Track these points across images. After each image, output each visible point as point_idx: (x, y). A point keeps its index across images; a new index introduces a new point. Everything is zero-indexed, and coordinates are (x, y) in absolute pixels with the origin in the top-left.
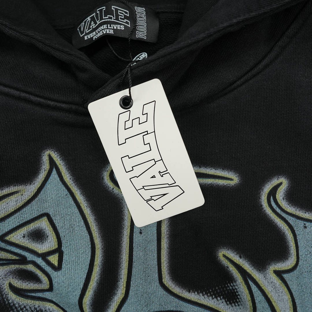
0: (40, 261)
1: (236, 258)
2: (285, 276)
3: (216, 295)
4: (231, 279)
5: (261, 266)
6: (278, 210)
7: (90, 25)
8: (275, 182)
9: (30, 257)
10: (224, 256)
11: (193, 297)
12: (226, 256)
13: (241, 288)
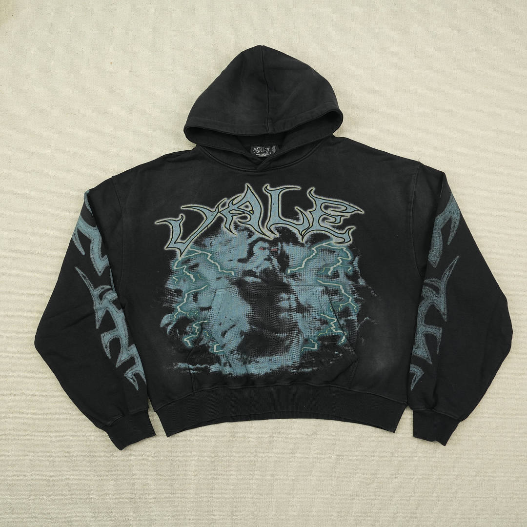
0: (248, 213)
1: (300, 209)
2: (312, 212)
3: (293, 219)
4: (298, 214)
5: (305, 210)
6: (312, 196)
8: (311, 188)
9: (246, 212)
11: (287, 220)
12: (297, 208)
13: (300, 215)
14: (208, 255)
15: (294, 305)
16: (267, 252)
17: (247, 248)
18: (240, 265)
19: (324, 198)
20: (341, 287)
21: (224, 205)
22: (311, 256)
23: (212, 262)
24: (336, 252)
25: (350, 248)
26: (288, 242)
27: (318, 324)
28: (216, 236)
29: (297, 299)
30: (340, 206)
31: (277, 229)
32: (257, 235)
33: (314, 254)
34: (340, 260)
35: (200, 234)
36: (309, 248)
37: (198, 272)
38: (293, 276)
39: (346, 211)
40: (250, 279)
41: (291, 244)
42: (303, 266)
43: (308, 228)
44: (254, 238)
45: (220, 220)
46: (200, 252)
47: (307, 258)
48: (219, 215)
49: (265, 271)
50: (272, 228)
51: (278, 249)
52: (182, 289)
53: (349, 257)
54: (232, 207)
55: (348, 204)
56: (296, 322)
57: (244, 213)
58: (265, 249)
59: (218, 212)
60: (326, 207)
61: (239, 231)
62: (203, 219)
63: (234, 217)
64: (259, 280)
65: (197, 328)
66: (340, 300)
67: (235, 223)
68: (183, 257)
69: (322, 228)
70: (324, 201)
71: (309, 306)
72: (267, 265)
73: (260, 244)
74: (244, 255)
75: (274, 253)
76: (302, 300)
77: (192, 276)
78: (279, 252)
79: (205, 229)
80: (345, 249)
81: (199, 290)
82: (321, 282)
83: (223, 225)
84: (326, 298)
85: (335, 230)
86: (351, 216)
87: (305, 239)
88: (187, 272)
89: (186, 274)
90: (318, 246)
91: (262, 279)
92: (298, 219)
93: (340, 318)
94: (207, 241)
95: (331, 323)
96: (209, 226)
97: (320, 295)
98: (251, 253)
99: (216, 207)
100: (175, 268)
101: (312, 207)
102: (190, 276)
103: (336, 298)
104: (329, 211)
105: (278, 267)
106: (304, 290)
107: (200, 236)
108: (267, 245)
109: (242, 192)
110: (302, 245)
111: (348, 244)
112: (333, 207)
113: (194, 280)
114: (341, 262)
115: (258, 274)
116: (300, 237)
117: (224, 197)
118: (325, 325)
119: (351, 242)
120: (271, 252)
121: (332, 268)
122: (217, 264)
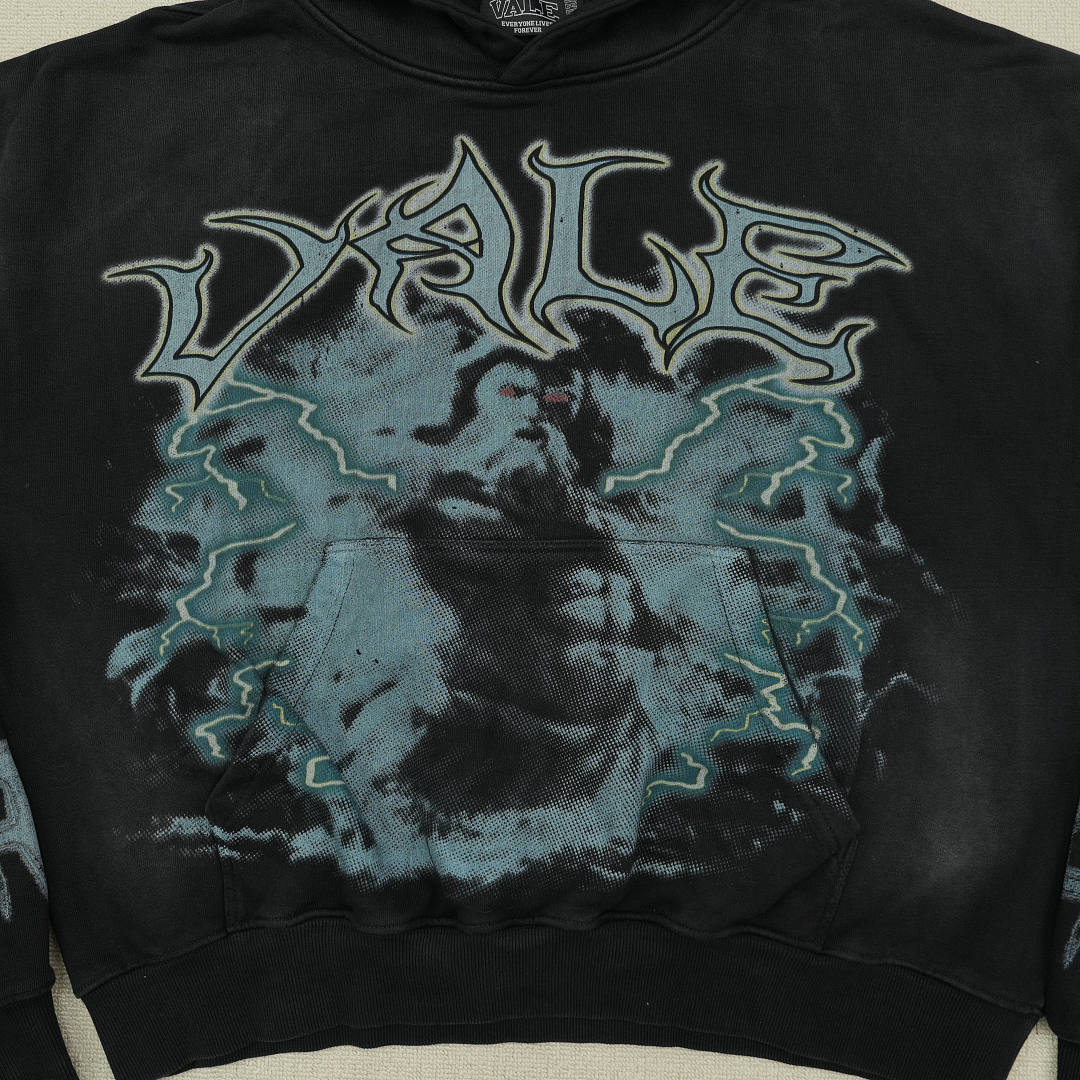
0: (462, 250)
1: (662, 242)
2: (707, 258)
3: (635, 282)
4: (653, 262)
5: (684, 247)
6: (710, 196)
7: (510, 9)
8: (709, 165)
9: (452, 246)
10: (649, 239)
11: (612, 283)
12: (651, 240)
13: (663, 269)
14: (300, 409)
15: (625, 615)
16: (529, 405)
17: (450, 387)
18: (423, 449)
19: (757, 205)
20: (810, 554)
21: (368, 217)
22: (699, 429)
23: (318, 435)
24: (796, 418)
25: (851, 402)
26: (610, 372)
27: (712, 691)
28: (334, 337)
29: (636, 595)
30: (817, 238)
31: (571, 318)
32: (493, 339)
33: (709, 421)
34: (810, 448)
35: (272, 324)
36: (693, 396)
37: (259, 473)
38: (625, 502)
39: (840, 260)
40: (457, 508)
41: (621, 377)
42: (666, 466)
43: (691, 320)
44: (480, 350)
45: (352, 275)
46: (271, 395)
47: (682, 437)
48: (349, 252)
49: (519, 480)
50: (553, 312)
51: (573, 397)
52: (198, 535)
53: (842, 439)
54: (399, 226)
55: (849, 230)
56: (630, 685)
57: (445, 250)
58: (519, 392)
59: (347, 242)
60: (765, 242)
61: (424, 320)
62: (285, 266)
63: (409, 266)
64: (494, 514)
65: (248, 688)
66: (803, 602)
67: (410, 287)
68: (205, 410)
69: (744, 322)
70: (757, 217)
71: (684, 622)
72: (527, 455)
73: (503, 373)
74: (441, 413)
75: (554, 411)
76: (656, 599)
77: (233, 487)
78: (575, 407)
79: (292, 307)
80: (829, 406)
81: (261, 541)
82: (732, 531)
83: (362, 296)
84: (747, 592)
85: (796, 330)
86: (861, 279)
87: (678, 360)
88: (215, 472)
89: (213, 479)
90: (727, 389)
91: (507, 511)
92: (652, 283)
93: (800, 675)
94: (300, 354)
95: (766, 692)
96: (306, 296)
97: (725, 579)
98: (465, 408)
99: (339, 221)
100: (173, 452)
101: (708, 235)
102: (226, 486)
103: (789, 594)
104: (774, 257)
105: (569, 465)
106: (667, 558)
107: (271, 333)
108: (527, 378)
109: (441, 166)
110: (666, 384)
111: (844, 386)
112: (789, 242)
113: (243, 502)
114: (813, 455)
115: (489, 489)
116: (657, 354)
117: (371, 187)
118: (739, 699)
119: (855, 380)
120: (542, 405)
121: (776, 479)
122: (334, 444)
